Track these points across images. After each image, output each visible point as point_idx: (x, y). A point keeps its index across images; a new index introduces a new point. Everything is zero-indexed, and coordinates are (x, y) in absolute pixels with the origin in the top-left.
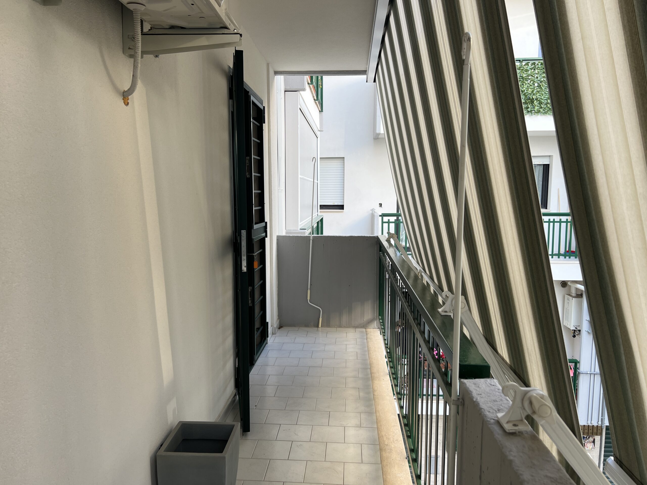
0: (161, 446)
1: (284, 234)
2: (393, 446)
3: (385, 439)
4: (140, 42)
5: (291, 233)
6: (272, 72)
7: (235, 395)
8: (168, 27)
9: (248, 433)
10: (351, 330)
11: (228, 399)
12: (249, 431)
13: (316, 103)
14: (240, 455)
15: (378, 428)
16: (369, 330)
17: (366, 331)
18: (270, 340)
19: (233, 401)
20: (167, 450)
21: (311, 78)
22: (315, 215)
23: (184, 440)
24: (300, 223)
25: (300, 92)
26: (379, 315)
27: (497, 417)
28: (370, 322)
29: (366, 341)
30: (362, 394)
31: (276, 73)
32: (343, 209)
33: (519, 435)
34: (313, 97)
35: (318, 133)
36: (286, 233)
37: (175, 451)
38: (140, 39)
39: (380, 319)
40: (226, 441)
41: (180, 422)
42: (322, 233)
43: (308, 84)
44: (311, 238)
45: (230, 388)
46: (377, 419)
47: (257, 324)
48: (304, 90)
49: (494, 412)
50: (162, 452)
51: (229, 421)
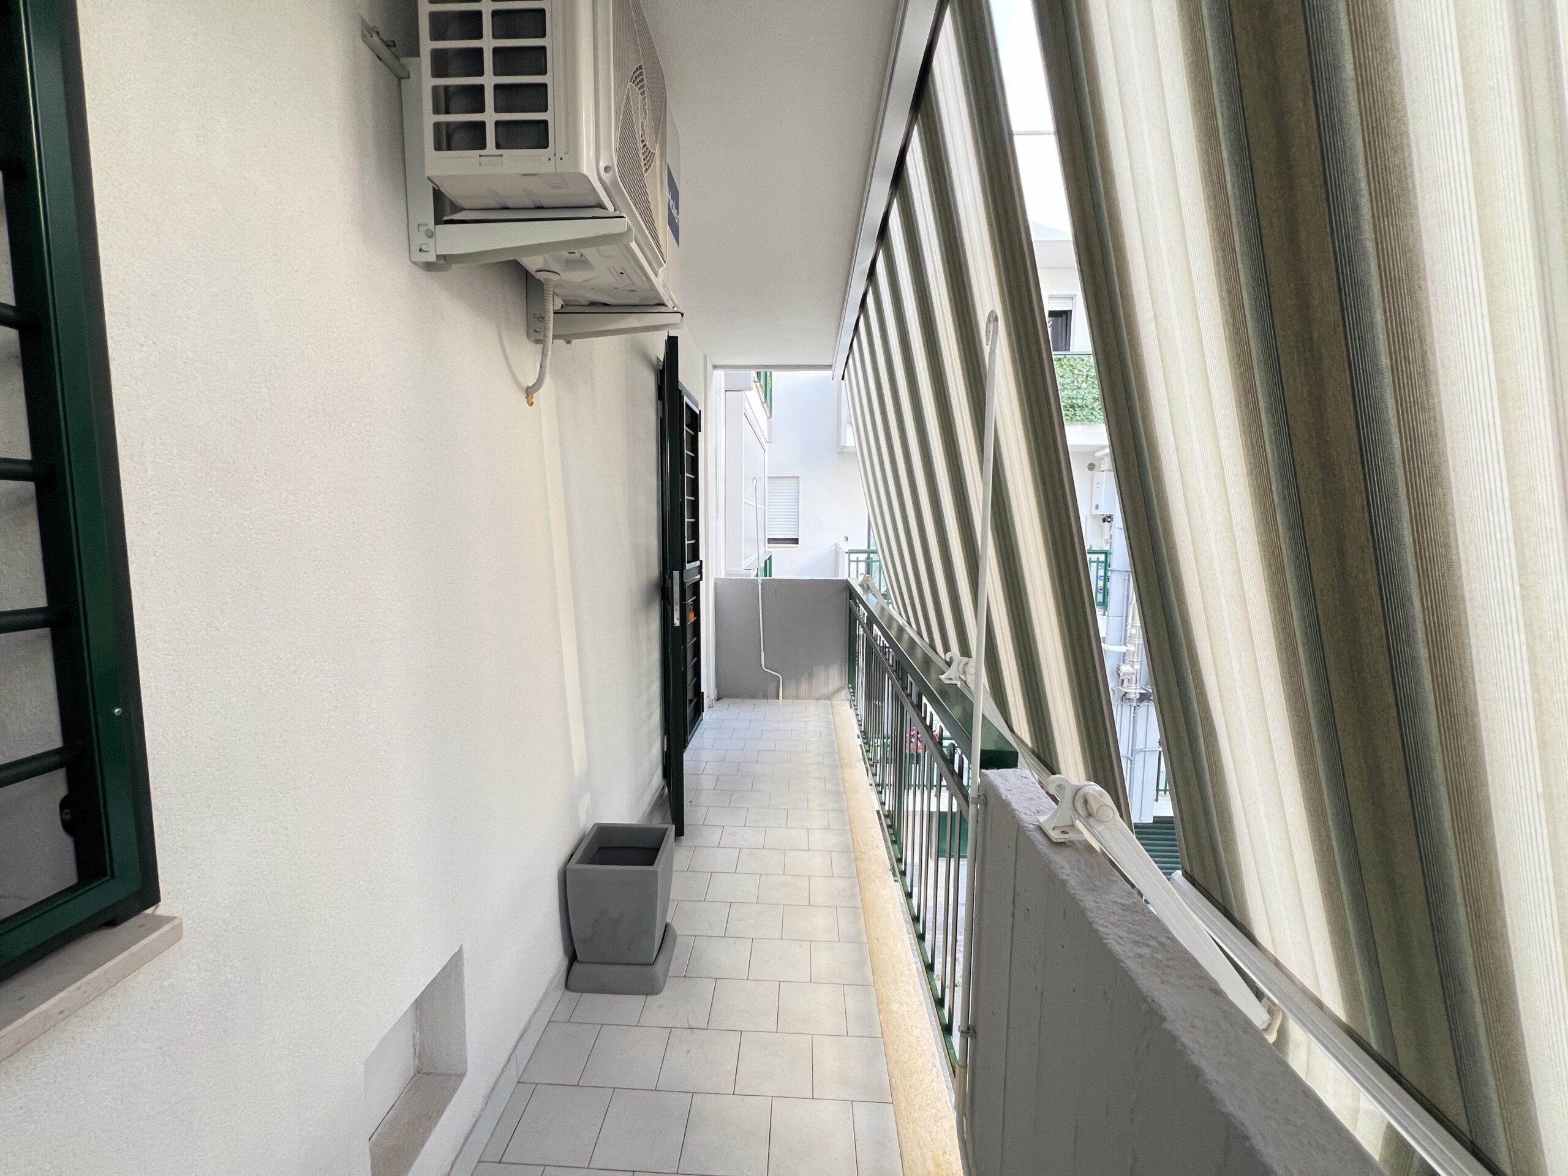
0: (572, 856)
1: (723, 576)
2: (872, 854)
3: (861, 845)
4: (552, 322)
5: (732, 575)
6: (710, 367)
7: (663, 788)
8: (586, 304)
9: (682, 837)
10: (812, 702)
11: (655, 793)
12: (683, 835)
13: (763, 407)
14: (675, 868)
15: (851, 830)
16: (834, 702)
17: (831, 704)
18: (706, 715)
19: (661, 796)
20: (581, 861)
21: (758, 374)
22: (761, 551)
23: (600, 848)
24: (743, 562)
25: (746, 392)
26: (849, 683)
27: (1038, 821)
28: (837, 691)
29: (831, 716)
30: (829, 786)
31: (715, 367)
32: (797, 543)
33: (1070, 846)
34: (761, 399)
35: (766, 445)
36: (726, 575)
37: (589, 864)
38: (552, 319)
39: (849, 688)
40: (658, 850)
41: (595, 824)
42: (770, 576)
43: (755, 382)
44: (760, 582)
45: (657, 779)
46: (850, 819)
47: (690, 695)
48: (750, 389)
49: (1032, 814)
50: (573, 865)
51: (656, 823)
